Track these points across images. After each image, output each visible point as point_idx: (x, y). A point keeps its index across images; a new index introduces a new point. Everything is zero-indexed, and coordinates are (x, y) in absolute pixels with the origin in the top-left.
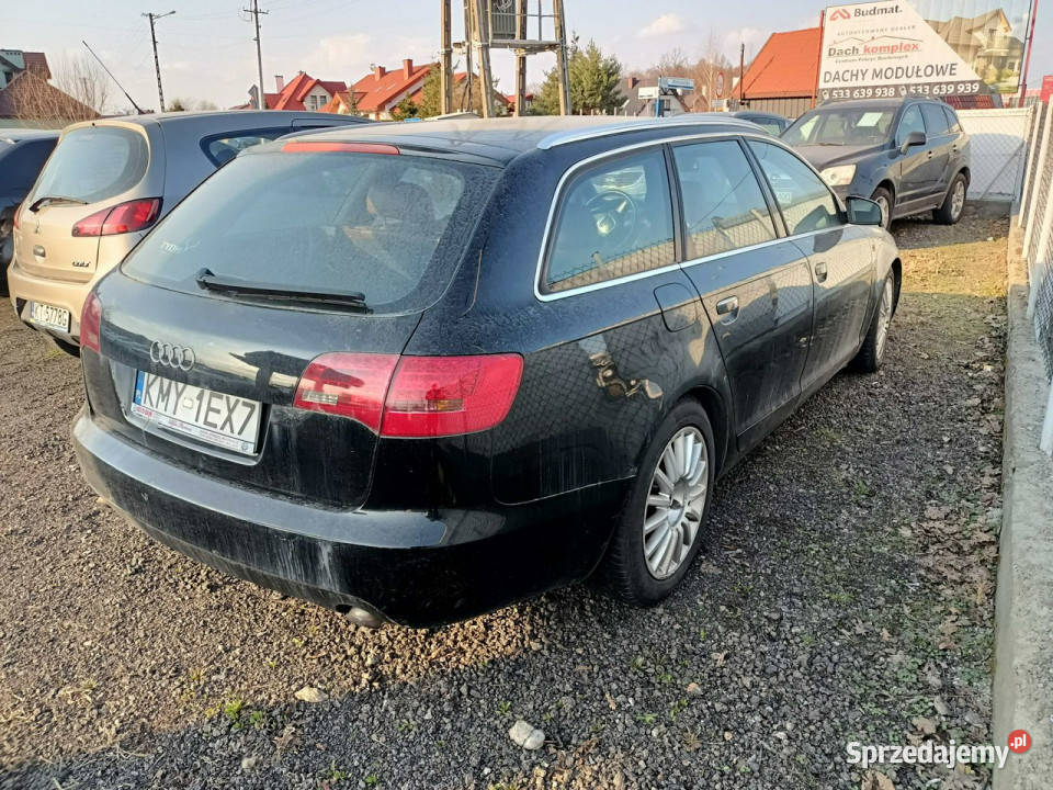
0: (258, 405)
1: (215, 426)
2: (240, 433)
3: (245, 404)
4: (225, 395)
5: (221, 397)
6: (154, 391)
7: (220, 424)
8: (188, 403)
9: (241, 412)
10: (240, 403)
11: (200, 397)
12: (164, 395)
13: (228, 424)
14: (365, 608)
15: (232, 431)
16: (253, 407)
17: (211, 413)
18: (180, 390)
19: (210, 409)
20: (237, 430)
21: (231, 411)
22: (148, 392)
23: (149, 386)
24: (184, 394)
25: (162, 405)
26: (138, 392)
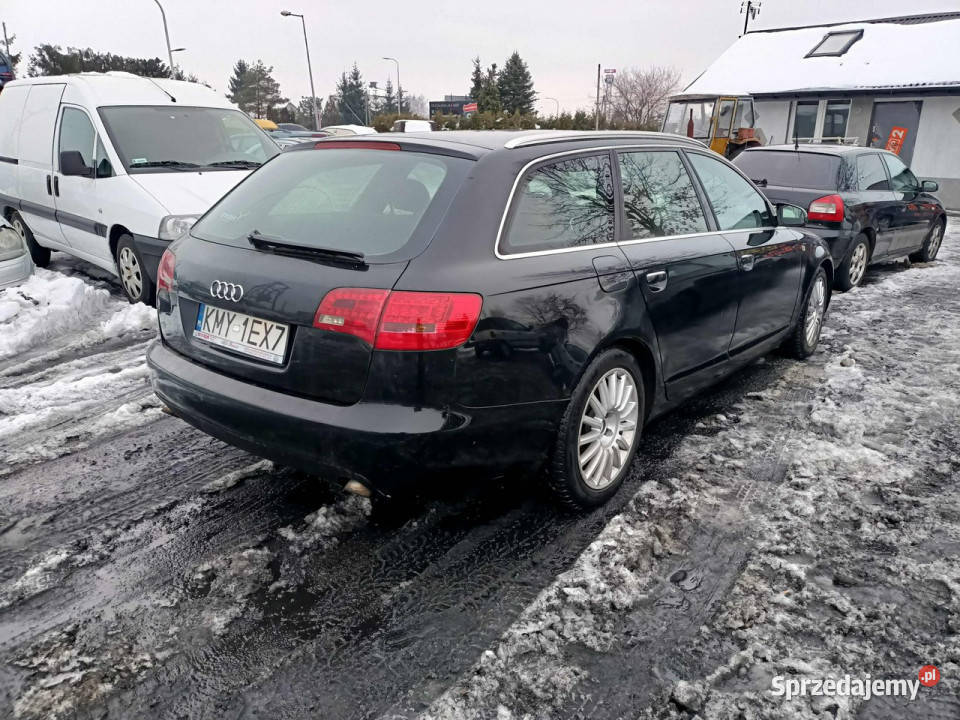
0: (287, 328)
1: (255, 344)
2: (273, 349)
3: (278, 328)
4: (264, 321)
5: (260, 323)
6: (211, 320)
7: (259, 343)
8: (236, 329)
9: (275, 333)
10: (274, 327)
11: (245, 323)
12: (219, 322)
13: (265, 343)
14: (360, 480)
15: (267, 347)
16: (283, 329)
17: (253, 335)
18: (231, 318)
19: (252, 332)
20: (271, 346)
21: (267, 333)
22: (206, 321)
23: (207, 317)
24: (234, 322)
25: (217, 330)
26: (199, 322)
